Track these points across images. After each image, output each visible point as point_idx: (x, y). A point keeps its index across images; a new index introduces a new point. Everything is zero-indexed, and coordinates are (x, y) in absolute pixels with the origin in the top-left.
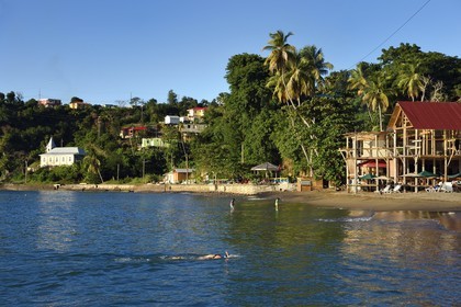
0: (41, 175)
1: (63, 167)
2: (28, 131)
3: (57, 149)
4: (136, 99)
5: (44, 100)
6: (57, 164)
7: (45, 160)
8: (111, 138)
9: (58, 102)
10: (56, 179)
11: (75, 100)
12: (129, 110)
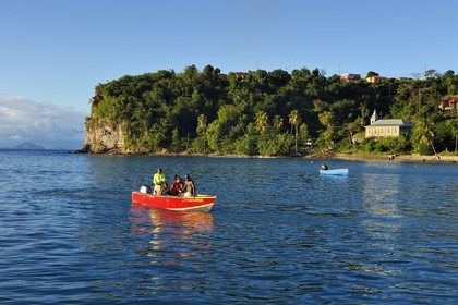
0: (368, 146)
1: (389, 138)
2: (335, 105)
3: (380, 121)
4: (431, 71)
5: (344, 75)
6: (383, 135)
7: (369, 132)
8: (432, 110)
9: (357, 77)
10: (384, 149)
11: (372, 74)
12: (425, 82)
